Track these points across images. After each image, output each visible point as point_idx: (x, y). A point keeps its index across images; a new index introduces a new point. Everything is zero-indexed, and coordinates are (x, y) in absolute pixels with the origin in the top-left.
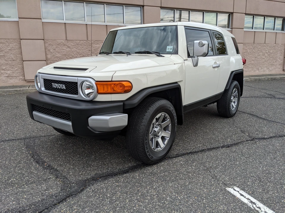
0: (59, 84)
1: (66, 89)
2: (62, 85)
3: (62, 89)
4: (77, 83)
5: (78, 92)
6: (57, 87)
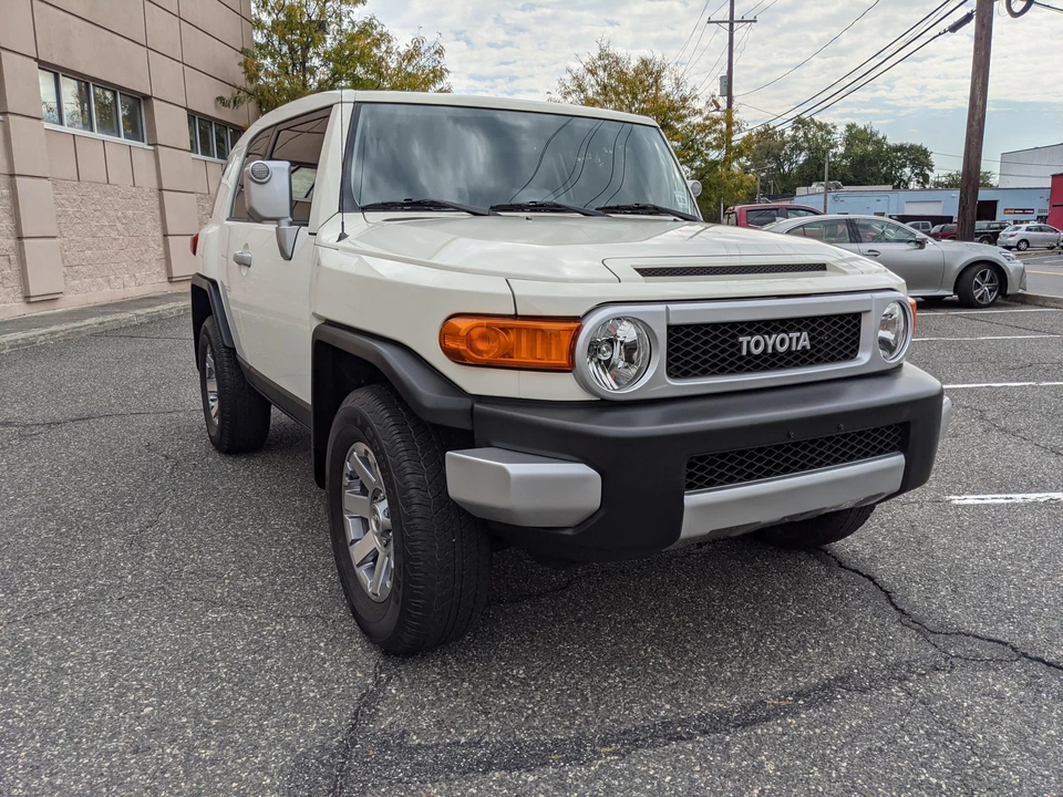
0: (783, 335)
1: (812, 347)
2: (798, 334)
3: (789, 352)
4: (857, 316)
5: (858, 347)
6: (770, 350)
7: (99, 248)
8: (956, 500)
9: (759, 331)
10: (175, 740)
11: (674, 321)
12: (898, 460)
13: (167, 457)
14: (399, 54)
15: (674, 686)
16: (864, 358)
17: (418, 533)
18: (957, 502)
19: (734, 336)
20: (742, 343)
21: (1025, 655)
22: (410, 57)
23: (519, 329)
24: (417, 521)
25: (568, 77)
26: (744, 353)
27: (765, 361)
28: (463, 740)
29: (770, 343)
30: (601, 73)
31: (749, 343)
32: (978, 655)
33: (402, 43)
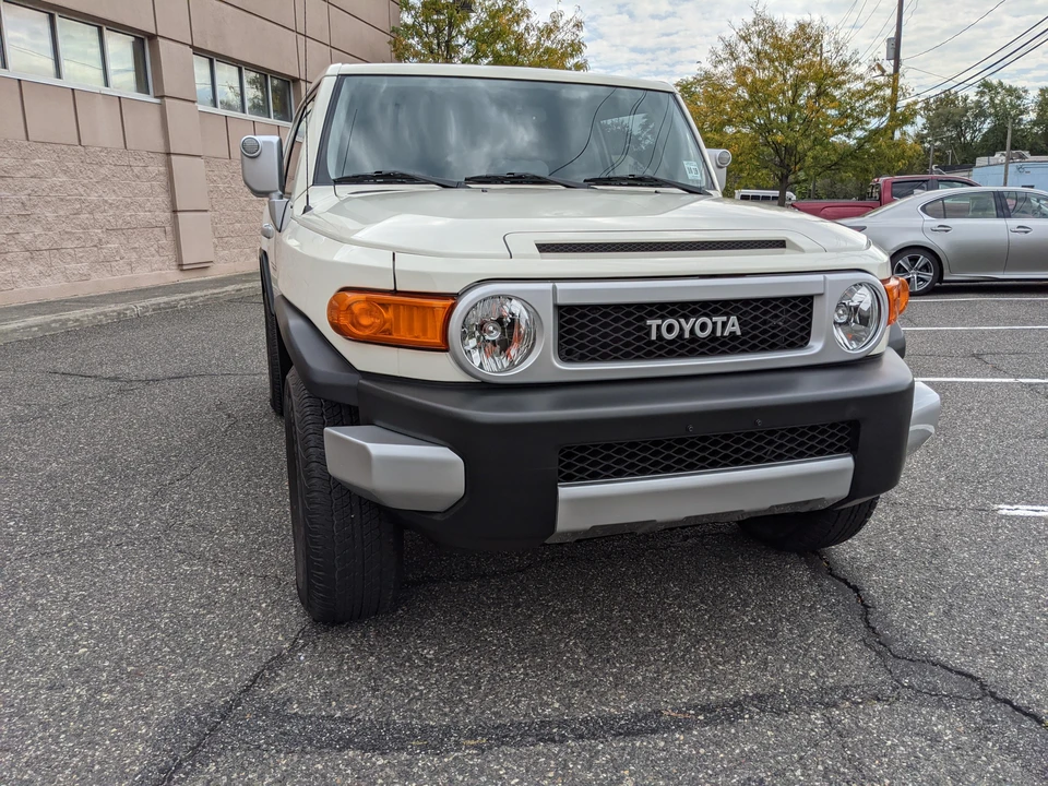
0: (704, 319)
1: (744, 333)
2: (725, 319)
3: (713, 337)
4: (808, 300)
5: (809, 334)
6: (687, 335)
7: (248, 221)
8: (1005, 509)
9: (672, 314)
10: (88, 682)
11: (561, 301)
12: (847, 462)
13: (229, 416)
14: (539, 29)
15: (575, 684)
16: (816, 346)
17: (316, 506)
18: (1004, 512)
19: (642, 319)
20: (650, 326)
21: (993, 695)
22: (549, 31)
23: (397, 305)
24: (315, 494)
25: (720, 47)
26: (654, 337)
27: (682, 346)
28: (338, 714)
29: (687, 327)
30: (755, 39)
31: (659, 327)
32: (934, 689)
33: (540, 18)
